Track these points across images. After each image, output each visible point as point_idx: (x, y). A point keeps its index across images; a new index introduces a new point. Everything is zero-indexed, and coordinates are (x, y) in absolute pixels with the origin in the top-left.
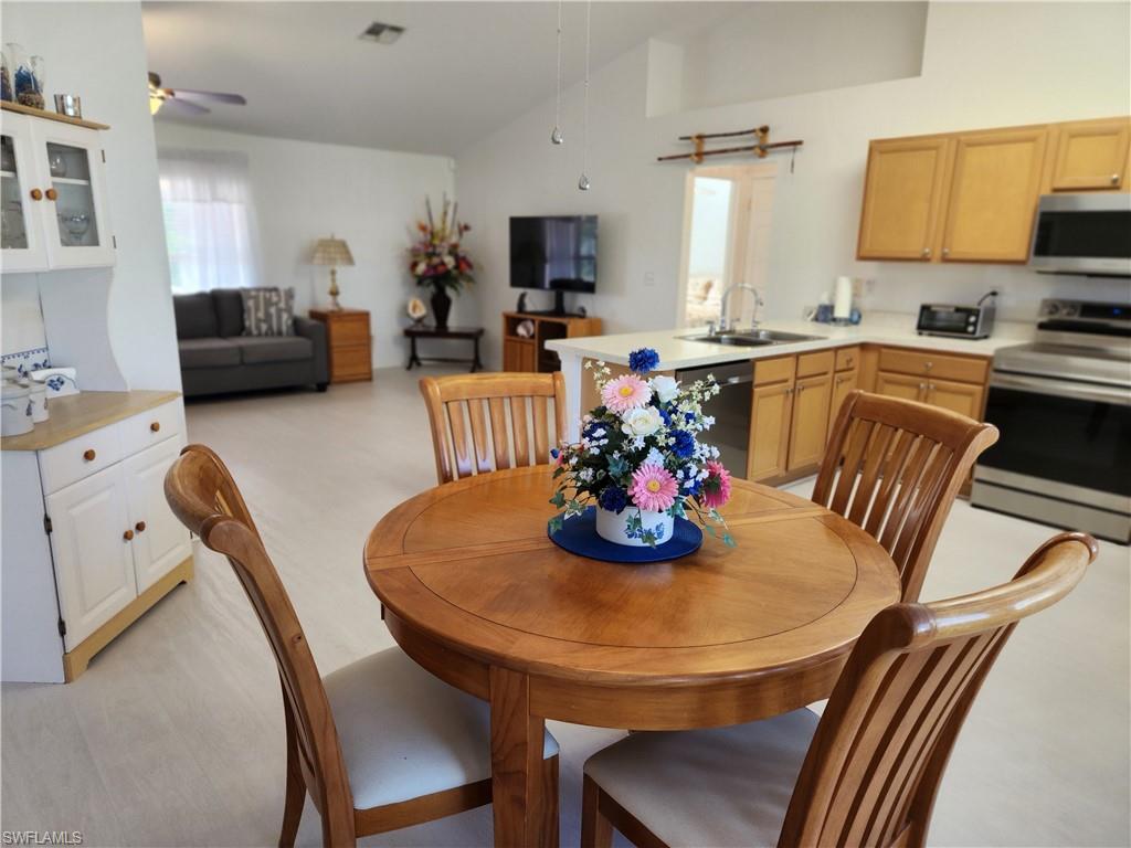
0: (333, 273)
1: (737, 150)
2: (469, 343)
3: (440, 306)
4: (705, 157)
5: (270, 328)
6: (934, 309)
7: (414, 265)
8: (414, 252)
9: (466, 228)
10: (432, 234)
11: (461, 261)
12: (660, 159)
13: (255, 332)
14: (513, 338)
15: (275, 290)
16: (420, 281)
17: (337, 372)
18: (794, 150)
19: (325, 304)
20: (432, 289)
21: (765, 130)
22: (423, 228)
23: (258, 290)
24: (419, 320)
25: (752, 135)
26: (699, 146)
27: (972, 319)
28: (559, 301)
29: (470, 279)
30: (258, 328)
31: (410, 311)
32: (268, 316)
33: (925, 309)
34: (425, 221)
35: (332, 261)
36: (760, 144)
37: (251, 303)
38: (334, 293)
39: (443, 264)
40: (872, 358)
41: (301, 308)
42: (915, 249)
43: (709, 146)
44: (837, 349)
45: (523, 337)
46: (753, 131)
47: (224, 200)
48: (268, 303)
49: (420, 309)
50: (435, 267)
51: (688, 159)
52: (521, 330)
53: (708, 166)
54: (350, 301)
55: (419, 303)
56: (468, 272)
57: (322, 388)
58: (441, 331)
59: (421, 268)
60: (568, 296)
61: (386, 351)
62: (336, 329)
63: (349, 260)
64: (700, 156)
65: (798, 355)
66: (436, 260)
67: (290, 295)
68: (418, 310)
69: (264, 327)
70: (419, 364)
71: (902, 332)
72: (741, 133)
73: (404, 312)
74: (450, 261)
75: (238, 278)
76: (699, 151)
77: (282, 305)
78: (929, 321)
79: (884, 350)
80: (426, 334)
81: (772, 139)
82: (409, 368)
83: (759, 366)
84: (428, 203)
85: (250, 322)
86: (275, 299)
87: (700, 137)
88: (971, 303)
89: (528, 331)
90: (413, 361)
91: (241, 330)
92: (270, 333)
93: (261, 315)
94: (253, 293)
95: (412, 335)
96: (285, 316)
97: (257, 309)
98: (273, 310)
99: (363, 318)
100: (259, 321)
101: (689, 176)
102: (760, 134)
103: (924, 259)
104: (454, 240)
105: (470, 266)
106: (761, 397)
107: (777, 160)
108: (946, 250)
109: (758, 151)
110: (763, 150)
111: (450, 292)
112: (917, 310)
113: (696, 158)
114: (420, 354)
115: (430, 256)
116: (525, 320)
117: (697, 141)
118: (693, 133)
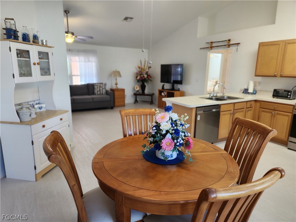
0: (116, 79)
1: (222, 46)
2: (150, 97)
3: (143, 87)
4: (213, 48)
5: (100, 93)
6: (277, 90)
7: (137, 77)
8: (137, 74)
9: (150, 67)
10: (142, 69)
11: (148, 76)
12: (201, 49)
13: (97, 94)
14: (161, 96)
15: (102, 83)
16: (138, 81)
17: (116, 104)
18: (238, 46)
19: (114, 87)
20: (141, 83)
21: (229, 40)
22: (139, 68)
23: (98, 83)
24: (138, 91)
25: (226, 42)
26: (211, 45)
27: (289, 94)
28: (173, 86)
29: (151, 80)
30: (98, 93)
31: (135, 89)
32: (100, 90)
33: (275, 90)
34: (140, 66)
35: (116, 76)
36: (228, 44)
37: (96, 87)
38: (116, 84)
39: (144, 77)
40: (258, 104)
41: (108, 88)
42: (272, 73)
43: (214, 45)
44: (247, 102)
45: (163, 96)
46: (226, 41)
47: (91, 62)
48: (100, 87)
49: (138, 88)
50: (142, 78)
51: (208, 48)
52: (163, 94)
53: (214, 50)
54: (120, 86)
55: (138, 87)
56: (150, 78)
57: (112, 108)
58: (143, 94)
59: (139, 78)
60: (175, 85)
61: (129, 99)
62: (116, 93)
63: (120, 76)
64: (212, 47)
65: (234, 103)
66: (142, 76)
67: (105, 85)
68: (137, 88)
69: (99, 93)
70: (137, 102)
71: (268, 97)
72: (223, 41)
73: (134, 89)
74: (146, 76)
75: (93, 80)
76: (211, 46)
77: (103, 87)
78: (276, 94)
79: (261, 102)
80: (139, 95)
81: (231, 43)
82: (135, 103)
83: (222, 106)
84: (141, 61)
85: (96, 92)
86: (102, 86)
87: (212, 43)
88: (290, 89)
89: (165, 94)
90: (136, 101)
91: (93, 93)
92: (100, 94)
93: (98, 90)
94: (97, 84)
95: (136, 95)
96: (104, 90)
97: (97, 88)
98: (101, 88)
99: (123, 90)
100: (98, 91)
101: (209, 53)
102: (228, 41)
103: (275, 76)
104: (147, 70)
105: (151, 77)
106: (223, 115)
107: (233, 48)
108: (282, 74)
109: (227, 46)
110: (229, 46)
111: (146, 84)
112: (273, 91)
113: (210, 48)
114: (138, 100)
115: (141, 75)
116: (164, 91)
117: (211, 44)
118: (210, 41)
